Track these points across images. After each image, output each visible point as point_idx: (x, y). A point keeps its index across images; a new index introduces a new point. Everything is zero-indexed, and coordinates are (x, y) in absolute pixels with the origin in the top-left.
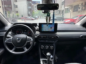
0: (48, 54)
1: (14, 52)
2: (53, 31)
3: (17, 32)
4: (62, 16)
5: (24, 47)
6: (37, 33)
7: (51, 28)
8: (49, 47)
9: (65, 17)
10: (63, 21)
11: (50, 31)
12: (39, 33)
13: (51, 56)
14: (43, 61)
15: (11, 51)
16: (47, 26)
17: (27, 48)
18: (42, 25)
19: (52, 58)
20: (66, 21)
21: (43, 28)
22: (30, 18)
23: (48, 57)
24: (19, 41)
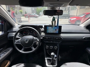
0: (52, 54)
1: (23, 52)
2: (58, 33)
3: (24, 33)
4: (68, 13)
5: (32, 46)
6: (43, 34)
7: (56, 30)
8: (54, 47)
9: (71, 14)
10: (68, 18)
11: (55, 32)
12: (44, 34)
13: (55, 56)
14: (48, 60)
15: (20, 51)
16: (52, 28)
17: (35, 48)
18: (47, 27)
19: (56, 58)
20: (72, 19)
21: (48, 29)
22: (34, 15)
23: (52, 57)
24: (27, 42)
